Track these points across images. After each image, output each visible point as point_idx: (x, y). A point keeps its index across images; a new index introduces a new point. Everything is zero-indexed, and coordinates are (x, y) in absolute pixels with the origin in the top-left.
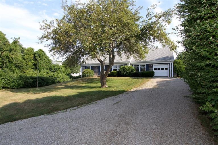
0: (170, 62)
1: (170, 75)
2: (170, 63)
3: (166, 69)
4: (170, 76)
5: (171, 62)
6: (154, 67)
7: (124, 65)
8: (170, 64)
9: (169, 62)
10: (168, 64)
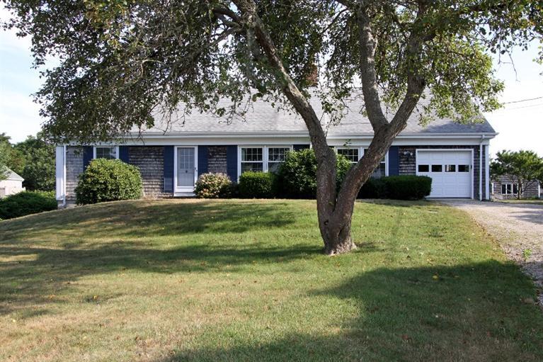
0: (481, 140)
1: (481, 193)
2: (479, 146)
3: (463, 168)
4: (481, 198)
8: (481, 150)
9: (478, 144)
10: (473, 150)
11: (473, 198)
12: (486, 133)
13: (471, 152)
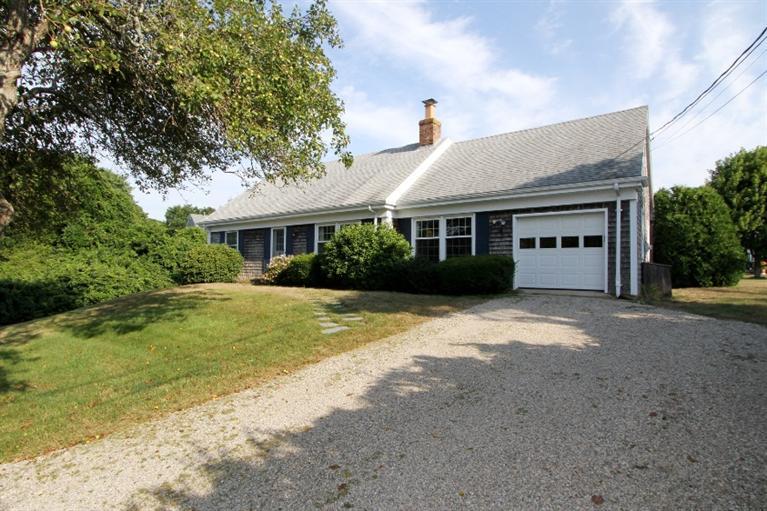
0: (618, 192)
1: (618, 283)
2: (615, 203)
3: (593, 241)
4: (618, 293)
5: (625, 197)
6: (520, 229)
7: (364, 221)
8: (619, 209)
9: (614, 199)
10: (606, 210)
11: (606, 291)
12: (623, 180)
13: (604, 212)
